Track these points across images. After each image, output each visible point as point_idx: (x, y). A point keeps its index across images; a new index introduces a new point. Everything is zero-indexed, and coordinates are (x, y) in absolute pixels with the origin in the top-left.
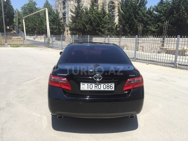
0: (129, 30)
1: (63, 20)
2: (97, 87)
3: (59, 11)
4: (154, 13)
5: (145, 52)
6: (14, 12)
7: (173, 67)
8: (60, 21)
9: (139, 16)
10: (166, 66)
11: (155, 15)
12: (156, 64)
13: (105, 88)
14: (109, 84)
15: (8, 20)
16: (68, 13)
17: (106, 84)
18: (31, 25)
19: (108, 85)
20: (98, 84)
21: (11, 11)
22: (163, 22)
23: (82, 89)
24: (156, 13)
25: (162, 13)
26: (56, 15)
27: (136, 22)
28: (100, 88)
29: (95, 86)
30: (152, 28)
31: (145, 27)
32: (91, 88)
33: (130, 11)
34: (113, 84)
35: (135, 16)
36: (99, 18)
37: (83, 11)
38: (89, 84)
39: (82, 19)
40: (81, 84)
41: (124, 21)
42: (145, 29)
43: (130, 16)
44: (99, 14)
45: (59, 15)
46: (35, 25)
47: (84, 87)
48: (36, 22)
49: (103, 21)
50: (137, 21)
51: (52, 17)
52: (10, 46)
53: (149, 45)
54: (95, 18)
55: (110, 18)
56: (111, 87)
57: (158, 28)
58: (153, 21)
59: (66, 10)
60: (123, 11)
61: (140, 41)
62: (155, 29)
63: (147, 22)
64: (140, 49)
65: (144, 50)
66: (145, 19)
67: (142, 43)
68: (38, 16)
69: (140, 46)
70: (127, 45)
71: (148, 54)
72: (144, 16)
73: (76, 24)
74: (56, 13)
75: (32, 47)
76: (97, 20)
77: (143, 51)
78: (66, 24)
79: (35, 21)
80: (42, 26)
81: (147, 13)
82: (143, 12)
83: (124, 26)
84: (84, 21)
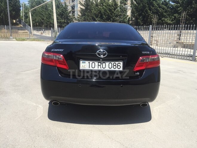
0: (142, 23)
1: (71, 13)
2: (101, 66)
3: (68, 4)
4: (170, 4)
5: (160, 46)
6: (20, 5)
7: (191, 60)
8: (68, 14)
9: (153, 6)
10: (184, 59)
11: (172, 5)
12: (172, 57)
13: (110, 67)
14: (116, 62)
15: (14, 13)
16: (77, 6)
17: (113, 63)
18: (38, 19)
19: (115, 64)
20: (102, 62)
21: (17, 3)
22: (180, 14)
23: (81, 68)
24: (173, 4)
25: (180, 3)
26: (65, 8)
27: (150, 14)
28: (104, 67)
29: (98, 65)
30: (167, 20)
31: (160, 19)
32: (93, 67)
33: (144, 2)
34: (121, 63)
35: (149, 7)
36: (110, 10)
37: (92, 3)
38: (91, 62)
39: (91, 12)
40: (81, 62)
41: (138, 13)
42: (160, 22)
43: (144, 7)
44: (110, 6)
45: (67, 8)
46: (43, 19)
47: (85, 65)
48: (44, 16)
49: (114, 14)
50: (152, 13)
51: (60, 10)
52: (15, 39)
53: (164, 39)
54: (105, 10)
55: (122, 10)
56: (118, 66)
57: (174, 20)
58: (170, 12)
59: (75, 3)
60: (136, 2)
61: (154, 35)
62: (171, 21)
63: (162, 14)
64: (154, 43)
65: (159, 44)
66: (160, 11)
67: (156, 37)
68: (46, 9)
69: (154, 40)
71: (163, 48)
72: (160, 7)
73: (85, 18)
74: (64, 6)
75: (39, 41)
76: (107, 12)
77: (157, 45)
78: (75, 18)
79: (43, 14)
80: (49, 20)
81: (163, 4)
82: (158, 2)
83: (137, 19)
84: (94, 14)
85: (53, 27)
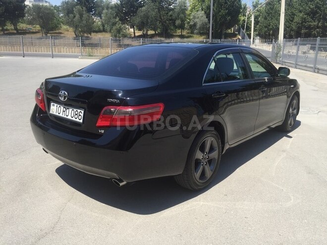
13: (72, 116)
14: (78, 110)
15: (229, 18)
17: (75, 110)
19: (77, 113)
23: (51, 111)
28: (67, 114)
29: (63, 111)
32: (59, 112)
34: (83, 112)
38: (58, 106)
40: (52, 104)
47: (53, 109)
56: (79, 115)
85: (277, 38)
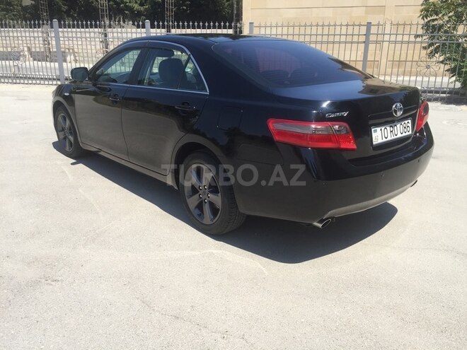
23: (374, 141)
28: (396, 133)
30: (130, 2)
32: (386, 136)
34: (410, 121)
38: (383, 129)
40: (373, 131)
42: (111, 6)
47: (377, 136)
56: (407, 127)
57: (145, 2)
62: (141, 5)
70: (73, 50)
